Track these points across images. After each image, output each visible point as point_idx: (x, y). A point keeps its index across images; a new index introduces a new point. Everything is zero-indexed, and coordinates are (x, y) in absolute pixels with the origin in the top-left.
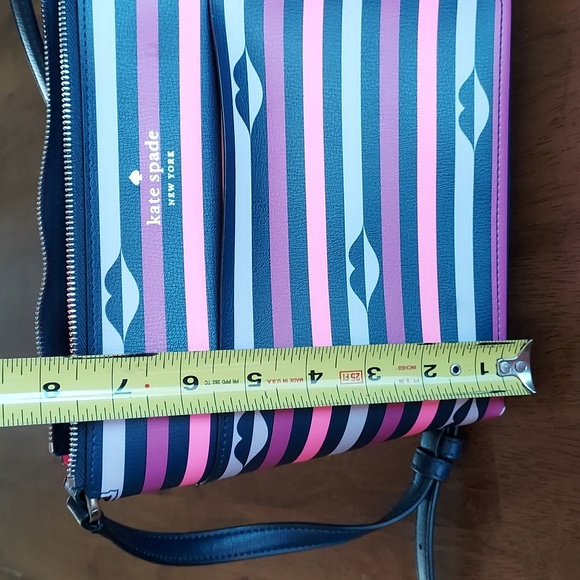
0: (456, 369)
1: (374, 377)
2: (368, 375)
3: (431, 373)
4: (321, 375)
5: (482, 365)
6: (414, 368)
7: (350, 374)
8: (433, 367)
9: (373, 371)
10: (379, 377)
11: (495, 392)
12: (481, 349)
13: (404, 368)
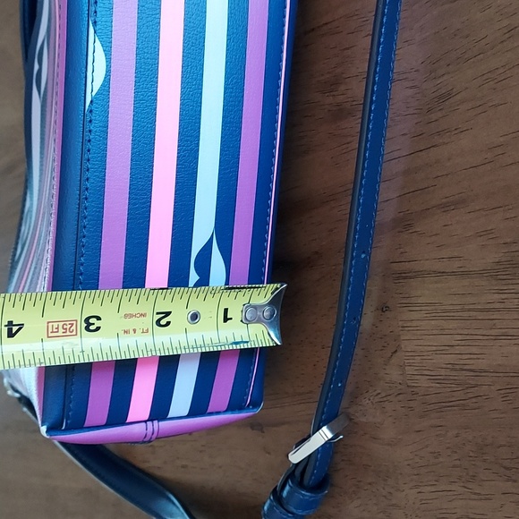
0: (195, 317)
1: (92, 328)
2: (84, 325)
3: (163, 322)
4: (21, 326)
5: (226, 310)
6: (144, 315)
7: (61, 324)
8: (168, 314)
9: (91, 321)
10: (98, 329)
11: (236, 343)
12: (226, 294)
13: (131, 316)
